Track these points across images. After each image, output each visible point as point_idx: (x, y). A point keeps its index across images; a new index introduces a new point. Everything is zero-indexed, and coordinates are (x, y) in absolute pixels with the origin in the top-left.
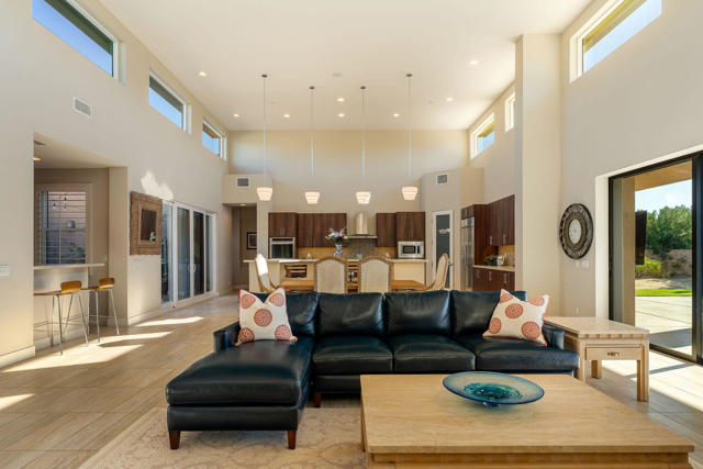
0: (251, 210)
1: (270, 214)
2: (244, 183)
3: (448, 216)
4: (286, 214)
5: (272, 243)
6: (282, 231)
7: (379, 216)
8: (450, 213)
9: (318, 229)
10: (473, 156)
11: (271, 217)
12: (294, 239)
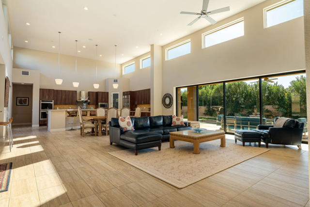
0: (30, 87)
1: (40, 89)
2: (25, 73)
4: (49, 90)
5: (41, 102)
6: (47, 97)
7: (89, 93)
8: (119, 93)
9: (64, 97)
10: (123, 73)
11: (41, 91)
12: (53, 101)
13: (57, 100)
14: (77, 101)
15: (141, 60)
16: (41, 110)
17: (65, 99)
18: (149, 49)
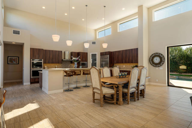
3: (96, 54)
4: (39, 49)
5: (32, 61)
6: (37, 56)
8: (97, 53)
9: (51, 56)
10: (98, 38)
11: (32, 50)
12: (43, 60)
13: (45, 59)
14: (62, 60)
15: (118, 24)
16: (32, 68)
17: (53, 59)
18: (136, 10)
